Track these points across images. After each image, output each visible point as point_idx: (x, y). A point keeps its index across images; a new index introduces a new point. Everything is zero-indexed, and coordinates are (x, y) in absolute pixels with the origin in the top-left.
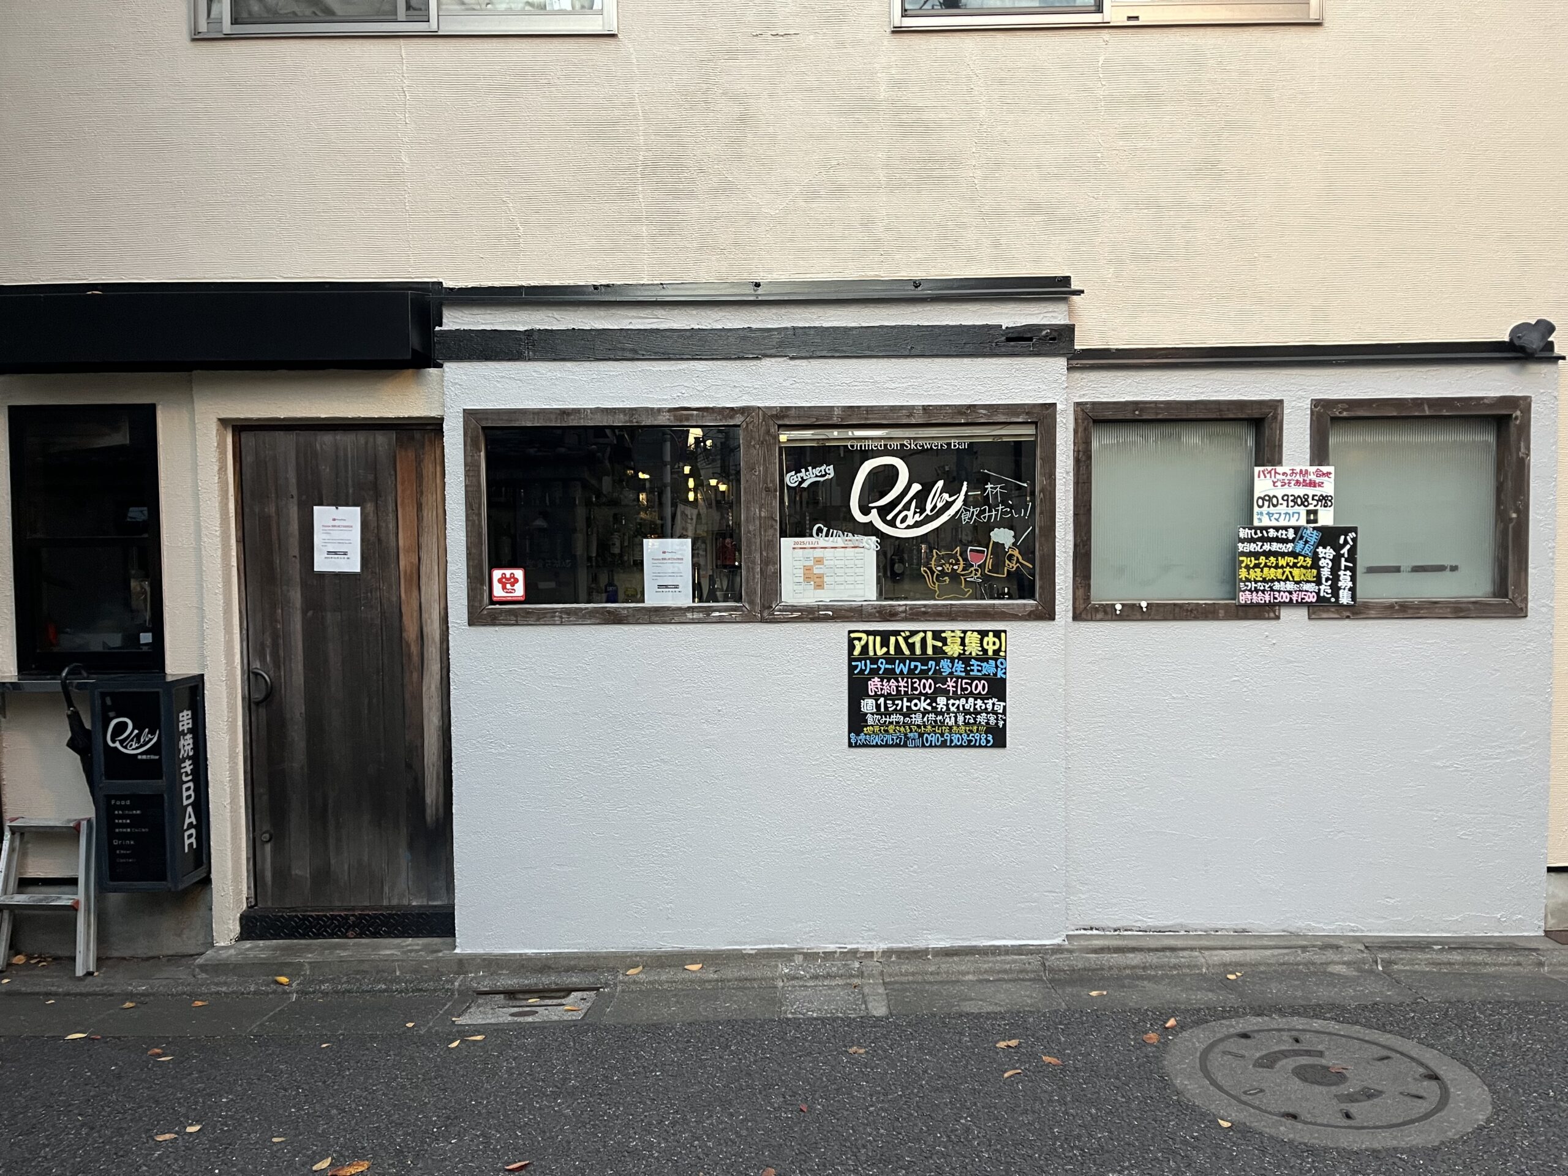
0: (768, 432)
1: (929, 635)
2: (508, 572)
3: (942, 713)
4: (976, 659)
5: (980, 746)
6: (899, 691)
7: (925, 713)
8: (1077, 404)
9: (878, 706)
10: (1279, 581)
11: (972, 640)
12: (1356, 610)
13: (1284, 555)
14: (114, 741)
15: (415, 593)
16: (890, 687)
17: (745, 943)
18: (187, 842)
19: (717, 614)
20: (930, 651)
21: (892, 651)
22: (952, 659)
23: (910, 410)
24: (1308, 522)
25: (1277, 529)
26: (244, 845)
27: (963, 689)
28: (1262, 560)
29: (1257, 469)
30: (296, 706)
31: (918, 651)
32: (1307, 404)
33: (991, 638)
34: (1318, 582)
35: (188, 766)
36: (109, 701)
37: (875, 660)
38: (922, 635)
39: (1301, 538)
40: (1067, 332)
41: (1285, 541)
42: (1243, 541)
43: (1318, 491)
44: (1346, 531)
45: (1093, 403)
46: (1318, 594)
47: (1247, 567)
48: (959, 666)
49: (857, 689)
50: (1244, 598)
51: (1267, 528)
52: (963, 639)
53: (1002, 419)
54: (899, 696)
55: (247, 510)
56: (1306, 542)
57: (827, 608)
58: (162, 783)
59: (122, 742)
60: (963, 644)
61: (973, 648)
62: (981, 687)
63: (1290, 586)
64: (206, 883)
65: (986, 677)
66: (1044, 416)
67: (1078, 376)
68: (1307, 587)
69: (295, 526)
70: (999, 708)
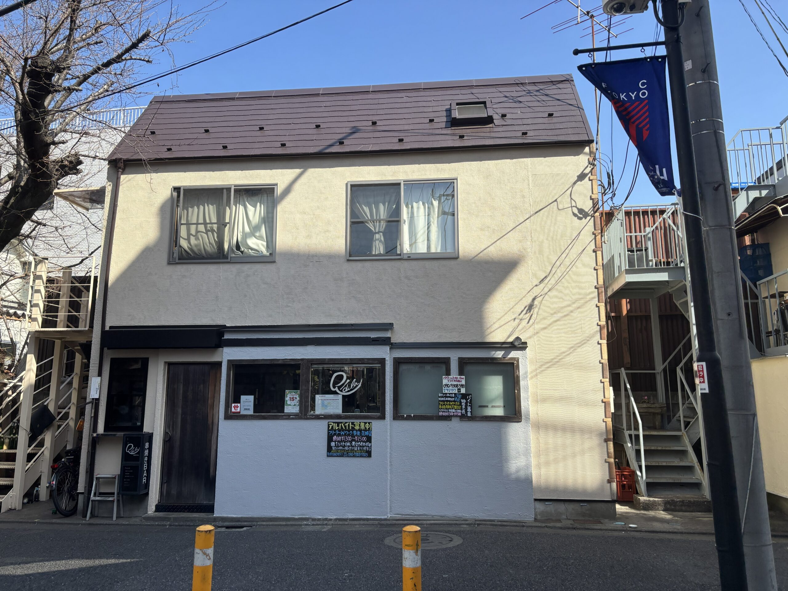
0: (308, 366)
1: (350, 423)
2: (236, 404)
3: (353, 447)
4: (363, 430)
5: (364, 457)
6: (341, 440)
7: (349, 446)
8: (394, 358)
9: (336, 444)
10: (450, 409)
11: (363, 425)
12: (473, 418)
13: (451, 401)
14: (128, 450)
15: (212, 410)
16: (339, 438)
17: (295, 515)
18: (144, 481)
19: (292, 416)
20: (350, 428)
21: (340, 428)
22: (357, 431)
23: (346, 360)
24: (458, 392)
25: (449, 394)
26: (159, 484)
27: (360, 440)
28: (446, 403)
29: (444, 377)
30: (177, 444)
31: (347, 428)
32: (457, 358)
33: (367, 424)
34: (462, 410)
35: (146, 459)
36: (128, 439)
37: (335, 430)
38: (348, 423)
39: (456, 397)
40: (390, 338)
41: (452, 397)
42: (440, 397)
43: (460, 383)
44: (469, 395)
45: (398, 358)
46: (462, 413)
47: (441, 405)
48: (359, 433)
49: (330, 439)
50: (441, 414)
51: (446, 394)
52: (360, 425)
53: (371, 362)
55: (169, 386)
56: (458, 398)
57: (322, 415)
58: (139, 463)
59: (130, 451)
60: (360, 426)
61: (363, 427)
62: (364, 439)
63: (454, 411)
64: (147, 494)
65: (366, 436)
66: (382, 361)
67: (394, 350)
68: (458, 411)
69: (181, 391)
70: (370, 445)
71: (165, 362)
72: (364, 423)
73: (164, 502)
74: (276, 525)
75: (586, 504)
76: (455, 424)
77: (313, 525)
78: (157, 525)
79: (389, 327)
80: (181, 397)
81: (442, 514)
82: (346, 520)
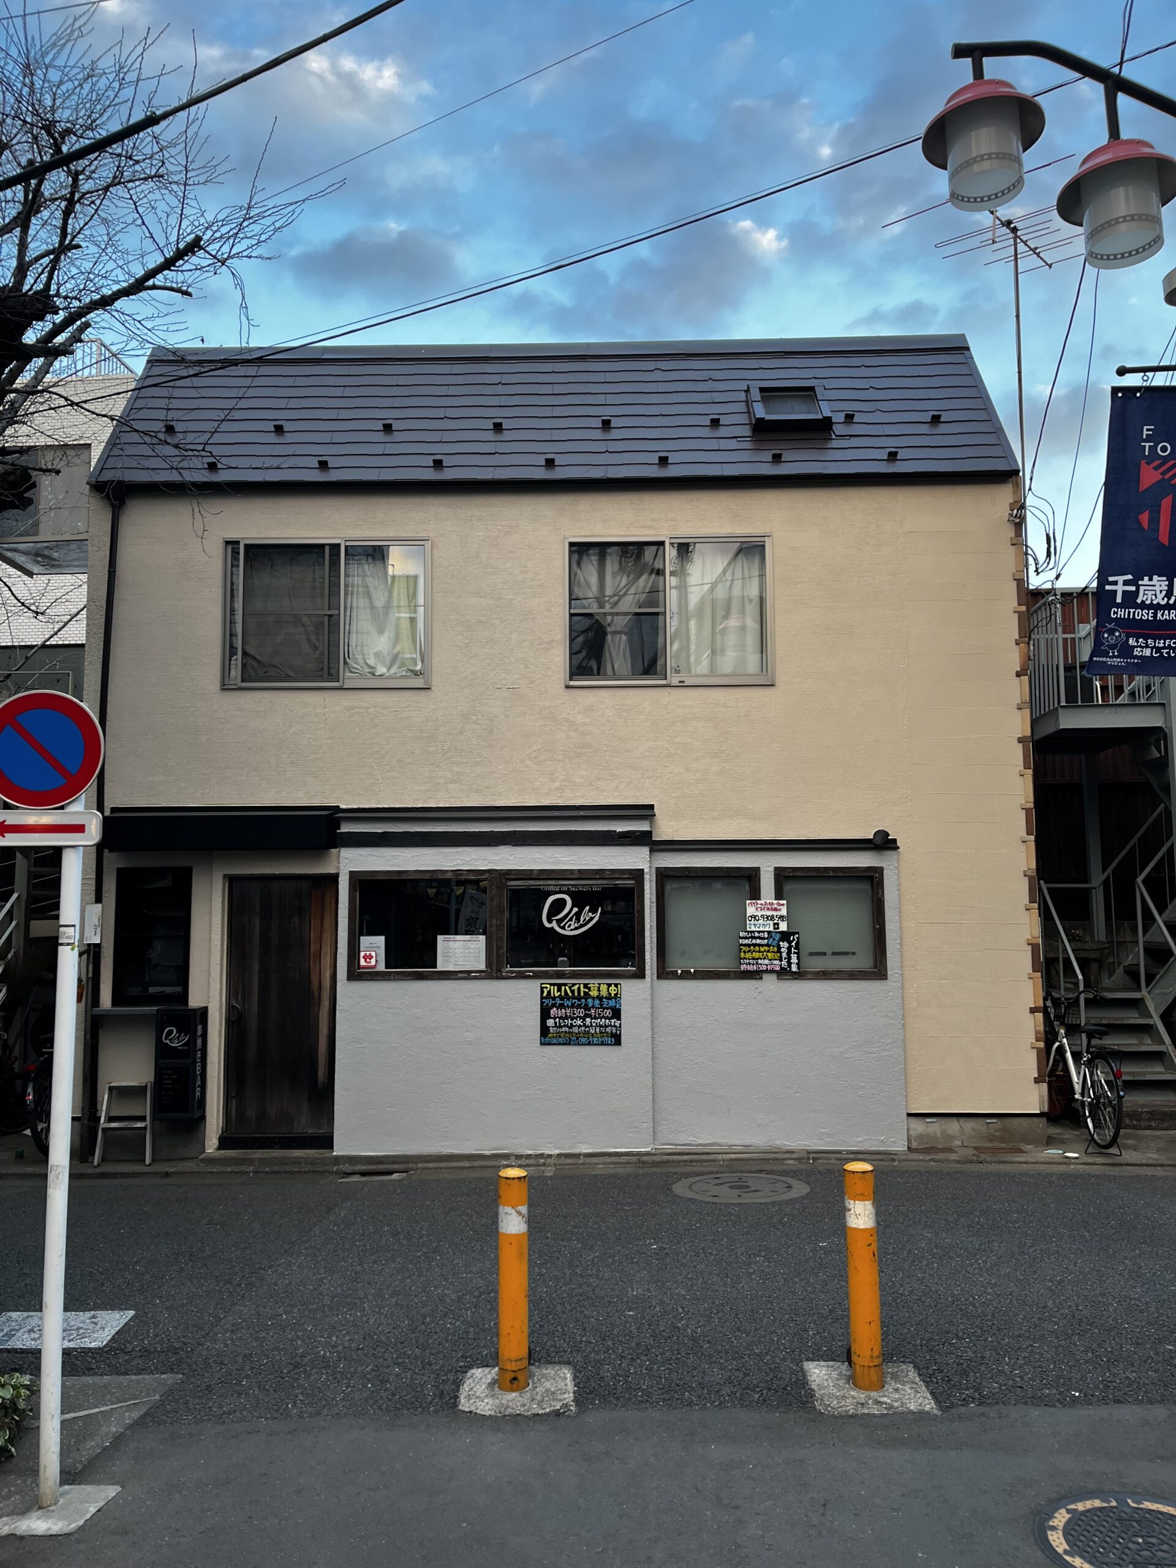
0: (501, 882)
1: (582, 986)
2: (368, 953)
3: (588, 1027)
4: (606, 998)
5: (608, 1044)
6: (566, 1015)
7: (580, 1026)
8: (658, 868)
9: (556, 1023)
10: (761, 959)
11: (604, 988)
12: (800, 975)
13: (763, 945)
14: (166, 1040)
15: (318, 963)
16: (562, 1013)
18: (197, 1094)
19: (474, 974)
20: (582, 994)
21: (563, 994)
22: (593, 998)
23: (572, 871)
24: (774, 929)
25: (759, 932)
26: (222, 1099)
27: (599, 1014)
28: (752, 948)
29: (748, 902)
30: (253, 1024)
31: (576, 994)
32: (772, 869)
33: (613, 987)
34: (781, 960)
35: (199, 1054)
36: (165, 1018)
37: (554, 998)
38: (578, 985)
39: (771, 937)
40: (649, 834)
41: (764, 938)
42: (742, 938)
43: (779, 913)
44: (794, 934)
45: (664, 868)
46: (781, 966)
47: (745, 952)
48: (597, 1002)
49: (545, 1014)
50: (743, 967)
51: (754, 932)
52: (599, 988)
53: (617, 876)
56: (774, 939)
57: (530, 971)
58: (188, 1063)
59: (170, 1040)
61: (604, 993)
62: (608, 1013)
63: (766, 962)
64: (203, 1118)
65: (611, 1008)
66: (638, 874)
67: (658, 854)
68: (775, 962)
69: (257, 930)
70: (617, 1024)
71: (225, 876)
73: (233, 1130)
74: (452, 1168)
75: (995, 1121)
76: (770, 983)
78: (232, 1172)
79: (646, 811)
80: (256, 940)
81: (747, 1142)
82: (577, 1156)
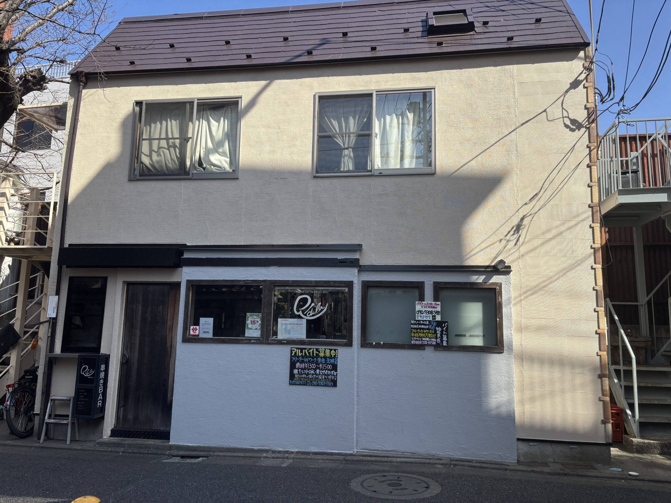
0: (271, 287)
1: (315, 350)
2: (195, 327)
3: (318, 375)
4: (329, 358)
5: (329, 386)
6: (305, 367)
7: (313, 374)
8: (362, 281)
9: (299, 372)
10: (424, 337)
11: (327, 351)
12: (449, 348)
13: (425, 329)
14: (82, 372)
15: (172, 332)
16: (302, 366)
17: (255, 446)
18: (98, 404)
19: (253, 341)
20: (315, 355)
21: (304, 355)
22: (321, 358)
23: (311, 282)
24: (433, 319)
25: (423, 321)
26: (115, 407)
27: (324, 367)
28: (419, 330)
29: (417, 302)
30: (135, 366)
31: (311, 355)
32: (432, 283)
33: (333, 351)
34: (436, 338)
35: (102, 381)
36: (83, 360)
37: (298, 357)
38: (312, 349)
39: (431, 324)
40: (358, 260)
41: (426, 325)
42: (412, 324)
43: (435, 310)
44: (445, 322)
45: (367, 281)
46: (436, 342)
47: (414, 333)
48: (323, 360)
49: (293, 366)
50: (413, 342)
51: (420, 321)
52: (325, 351)
53: (337, 285)
54: (305, 369)
55: (128, 307)
56: (432, 325)
57: (285, 340)
58: (94, 385)
59: (84, 373)
60: (325, 353)
61: (328, 354)
62: (330, 367)
63: (428, 339)
64: (103, 418)
65: (331, 364)
66: (350, 284)
67: (363, 273)
68: (433, 340)
69: (140, 312)
70: (335, 374)
71: (124, 282)
72: (330, 349)
73: (120, 427)
74: (233, 456)
75: (576, 447)
76: (429, 353)
77: (273, 458)
78: (110, 451)
79: (358, 248)
80: (139, 319)
81: (413, 451)
82: (308, 453)
